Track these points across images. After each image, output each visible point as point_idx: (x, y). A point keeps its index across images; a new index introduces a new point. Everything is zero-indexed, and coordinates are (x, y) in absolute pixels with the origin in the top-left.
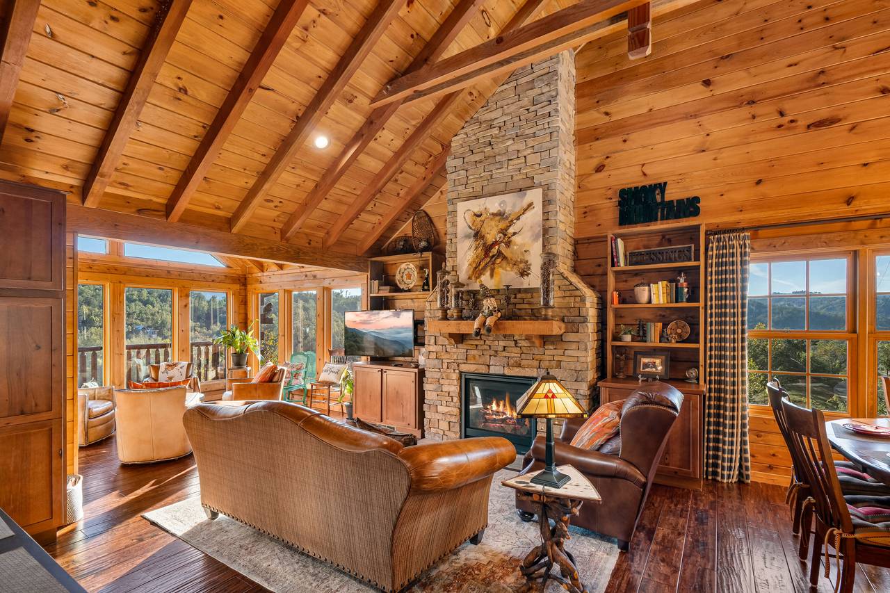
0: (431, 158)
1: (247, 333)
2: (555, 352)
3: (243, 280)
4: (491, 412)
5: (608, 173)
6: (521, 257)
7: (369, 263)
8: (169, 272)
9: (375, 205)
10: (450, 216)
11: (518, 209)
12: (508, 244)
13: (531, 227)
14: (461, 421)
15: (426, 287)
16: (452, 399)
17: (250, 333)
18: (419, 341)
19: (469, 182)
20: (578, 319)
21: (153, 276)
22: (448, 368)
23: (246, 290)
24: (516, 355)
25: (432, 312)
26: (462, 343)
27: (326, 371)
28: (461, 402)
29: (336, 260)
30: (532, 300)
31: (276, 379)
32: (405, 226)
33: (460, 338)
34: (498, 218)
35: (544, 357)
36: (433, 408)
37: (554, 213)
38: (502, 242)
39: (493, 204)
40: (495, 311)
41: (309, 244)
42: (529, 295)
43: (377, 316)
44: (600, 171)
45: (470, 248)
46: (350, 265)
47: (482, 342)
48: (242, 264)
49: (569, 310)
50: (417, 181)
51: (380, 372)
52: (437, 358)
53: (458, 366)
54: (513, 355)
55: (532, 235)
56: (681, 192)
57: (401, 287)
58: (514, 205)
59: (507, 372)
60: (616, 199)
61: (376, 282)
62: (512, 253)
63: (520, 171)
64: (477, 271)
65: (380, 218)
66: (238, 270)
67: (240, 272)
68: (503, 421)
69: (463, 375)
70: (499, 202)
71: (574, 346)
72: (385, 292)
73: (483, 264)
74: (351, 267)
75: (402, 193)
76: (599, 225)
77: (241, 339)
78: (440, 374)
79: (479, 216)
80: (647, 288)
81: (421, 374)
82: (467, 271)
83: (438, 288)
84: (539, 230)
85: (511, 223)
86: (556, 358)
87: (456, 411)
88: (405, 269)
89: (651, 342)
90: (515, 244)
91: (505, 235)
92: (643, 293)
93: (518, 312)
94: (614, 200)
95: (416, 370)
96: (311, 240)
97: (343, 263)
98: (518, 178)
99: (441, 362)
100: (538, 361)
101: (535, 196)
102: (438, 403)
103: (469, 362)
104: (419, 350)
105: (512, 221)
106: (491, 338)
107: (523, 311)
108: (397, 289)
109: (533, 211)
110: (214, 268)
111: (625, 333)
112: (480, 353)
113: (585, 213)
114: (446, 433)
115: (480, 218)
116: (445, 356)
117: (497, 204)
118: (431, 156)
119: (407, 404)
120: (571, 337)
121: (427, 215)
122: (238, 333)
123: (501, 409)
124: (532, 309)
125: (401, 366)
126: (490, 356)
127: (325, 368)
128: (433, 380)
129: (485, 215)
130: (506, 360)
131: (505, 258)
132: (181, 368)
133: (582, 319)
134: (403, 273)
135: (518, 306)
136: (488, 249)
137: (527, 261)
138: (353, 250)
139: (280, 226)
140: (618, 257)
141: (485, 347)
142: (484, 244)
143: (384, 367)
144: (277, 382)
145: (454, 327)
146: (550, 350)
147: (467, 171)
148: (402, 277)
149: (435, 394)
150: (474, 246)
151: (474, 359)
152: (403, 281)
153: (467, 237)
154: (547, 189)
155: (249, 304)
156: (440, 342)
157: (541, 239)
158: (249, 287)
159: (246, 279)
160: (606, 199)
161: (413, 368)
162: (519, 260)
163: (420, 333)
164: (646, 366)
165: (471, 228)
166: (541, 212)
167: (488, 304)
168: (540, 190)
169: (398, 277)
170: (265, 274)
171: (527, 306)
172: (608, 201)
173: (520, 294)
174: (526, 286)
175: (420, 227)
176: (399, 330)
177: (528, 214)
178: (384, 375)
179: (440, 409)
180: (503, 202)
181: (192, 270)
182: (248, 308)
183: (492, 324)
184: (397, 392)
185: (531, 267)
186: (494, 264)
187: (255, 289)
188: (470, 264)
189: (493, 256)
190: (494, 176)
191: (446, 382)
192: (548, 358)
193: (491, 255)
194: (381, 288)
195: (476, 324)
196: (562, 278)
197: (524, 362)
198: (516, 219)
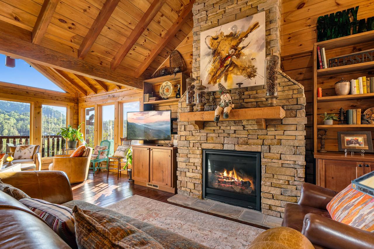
0: (182, 8)
1: (77, 130)
2: (276, 133)
3: (76, 101)
4: (222, 177)
5: (307, 8)
6: (248, 64)
7: (143, 83)
8: (27, 92)
9: (145, 41)
10: (195, 44)
11: (246, 30)
12: (238, 56)
13: (257, 41)
14: (202, 183)
15: (178, 96)
16: (196, 168)
17: (79, 130)
18: (174, 131)
19: (208, 19)
20: (296, 107)
21: (16, 94)
22: (193, 146)
23: (78, 106)
24: (245, 136)
25: (183, 109)
26: (203, 129)
27: (118, 150)
28: (202, 170)
29: (120, 78)
30: (257, 95)
31: (84, 155)
32: (165, 61)
33: (202, 125)
34: (230, 39)
35: (267, 136)
36: (183, 174)
37: (275, 29)
38: (233, 55)
39: (227, 29)
40: (230, 103)
41: (101, 64)
42: (254, 92)
43: (147, 115)
44: (301, 8)
45: (209, 63)
46: (131, 82)
47: (218, 128)
48: (76, 91)
49: (288, 101)
50: (173, 25)
51: (148, 150)
52: (186, 140)
53: (201, 145)
54: (242, 136)
55: (258, 47)
56: (369, 13)
57: (163, 97)
58: (243, 28)
59: (237, 148)
60: (314, 26)
61: (148, 95)
62: (242, 62)
63: (247, 4)
64: (214, 77)
65: (149, 52)
66: (73, 95)
67: (74, 96)
68: (232, 183)
69: (204, 151)
70: (231, 27)
71: (293, 128)
72: (153, 101)
73: (219, 72)
74: (131, 84)
75: (163, 34)
76: (301, 45)
77: (72, 133)
78: (188, 151)
79: (216, 39)
80: (348, 83)
81: (175, 151)
82: (207, 79)
83: (187, 93)
84: (263, 42)
85: (241, 40)
86: (277, 137)
87: (199, 176)
88: (165, 86)
89: (353, 124)
90: (244, 55)
91: (236, 50)
92: (345, 88)
93: (245, 105)
94: (312, 26)
95: (172, 148)
96: (102, 62)
97: (125, 81)
98: (245, 9)
99: (188, 142)
100: (262, 140)
101: (260, 18)
102: (186, 170)
103: (208, 142)
104: (174, 136)
105: (241, 39)
106: (225, 125)
107: (250, 104)
108: (160, 98)
109: (258, 29)
110: (57, 92)
111: (328, 119)
112: (217, 135)
113: (289, 38)
114: (192, 191)
115: (216, 41)
116: (191, 138)
117: (229, 29)
118: (182, 5)
119: (166, 171)
120: (290, 121)
121: (179, 53)
122: (71, 129)
123: (230, 175)
124: (257, 102)
125: (162, 146)
126: (224, 137)
127: (118, 149)
128: (183, 155)
129: (221, 38)
130: (237, 139)
131: (236, 66)
132: (31, 148)
133: (300, 106)
134: (164, 88)
135: (246, 100)
136: (222, 61)
137: (254, 66)
138: (133, 74)
139: (78, 47)
140: (322, 62)
141: (221, 131)
142: (221, 58)
143: (151, 147)
144: (85, 156)
145: (198, 116)
146: (272, 132)
147: (207, 11)
148: (163, 91)
149: (184, 164)
150: (213, 60)
151: (213, 139)
152: (164, 93)
153: (208, 55)
154: (269, 12)
155: (80, 114)
156: (188, 129)
157: (265, 49)
158: (80, 104)
159: (78, 100)
160: (306, 26)
161: (170, 147)
162: (247, 66)
163: (174, 126)
164: (350, 142)
165: (210, 48)
166: (264, 29)
167: (225, 98)
168: (264, 13)
169: (161, 91)
170: (88, 96)
171: (253, 100)
172: (308, 27)
173: (247, 92)
174: (253, 85)
175: (174, 60)
176: (161, 123)
177: (254, 32)
178: (151, 151)
179: (188, 174)
180: (235, 26)
181: (43, 92)
182: (79, 116)
183: (229, 112)
184: (159, 163)
185: (257, 70)
186: (227, 71)
187: (83, 105)
188: (210, 74)
189: (227, 66)
190: (226, 12)
191: (192, 156)
192: (270, 137)
193: (225, 65)
194: (150, 98)
195: (216, 112)
196: (281, 77)
197: (250, 141)
198: (244, 37)
